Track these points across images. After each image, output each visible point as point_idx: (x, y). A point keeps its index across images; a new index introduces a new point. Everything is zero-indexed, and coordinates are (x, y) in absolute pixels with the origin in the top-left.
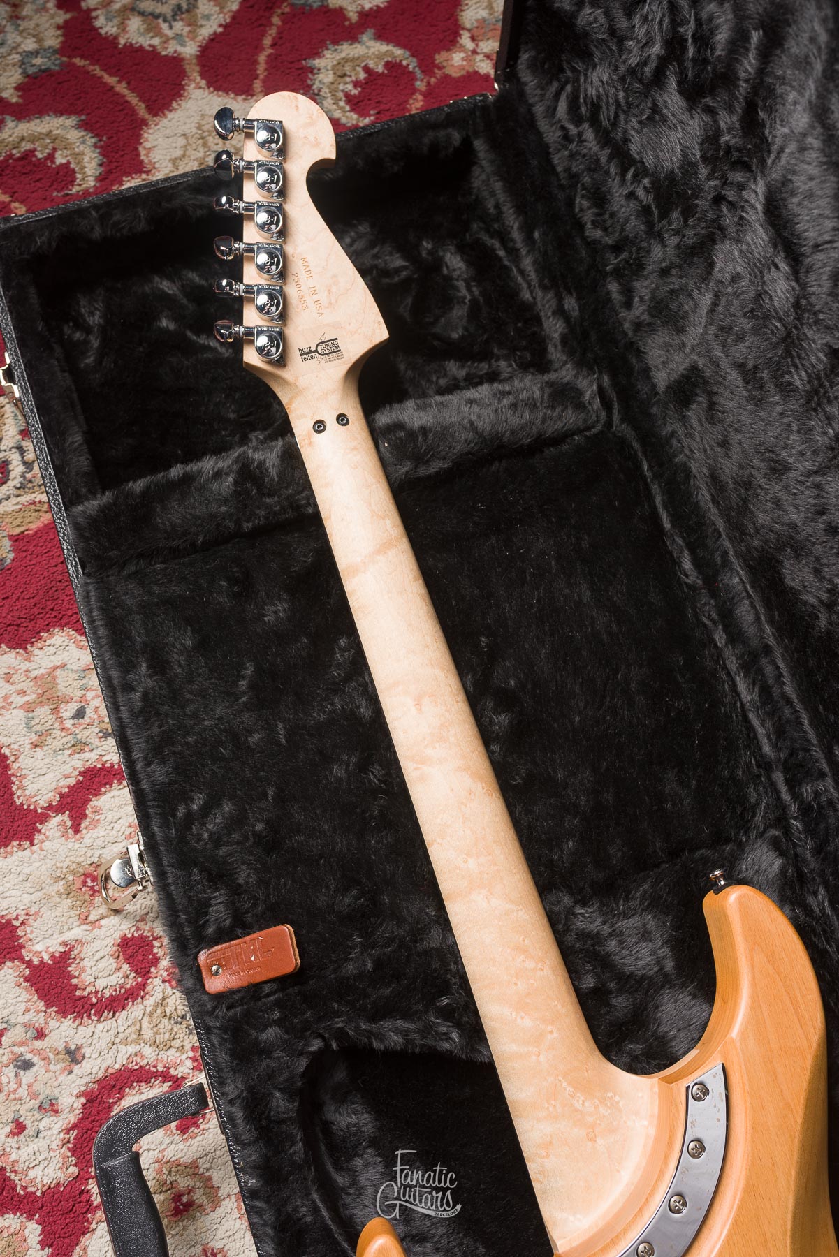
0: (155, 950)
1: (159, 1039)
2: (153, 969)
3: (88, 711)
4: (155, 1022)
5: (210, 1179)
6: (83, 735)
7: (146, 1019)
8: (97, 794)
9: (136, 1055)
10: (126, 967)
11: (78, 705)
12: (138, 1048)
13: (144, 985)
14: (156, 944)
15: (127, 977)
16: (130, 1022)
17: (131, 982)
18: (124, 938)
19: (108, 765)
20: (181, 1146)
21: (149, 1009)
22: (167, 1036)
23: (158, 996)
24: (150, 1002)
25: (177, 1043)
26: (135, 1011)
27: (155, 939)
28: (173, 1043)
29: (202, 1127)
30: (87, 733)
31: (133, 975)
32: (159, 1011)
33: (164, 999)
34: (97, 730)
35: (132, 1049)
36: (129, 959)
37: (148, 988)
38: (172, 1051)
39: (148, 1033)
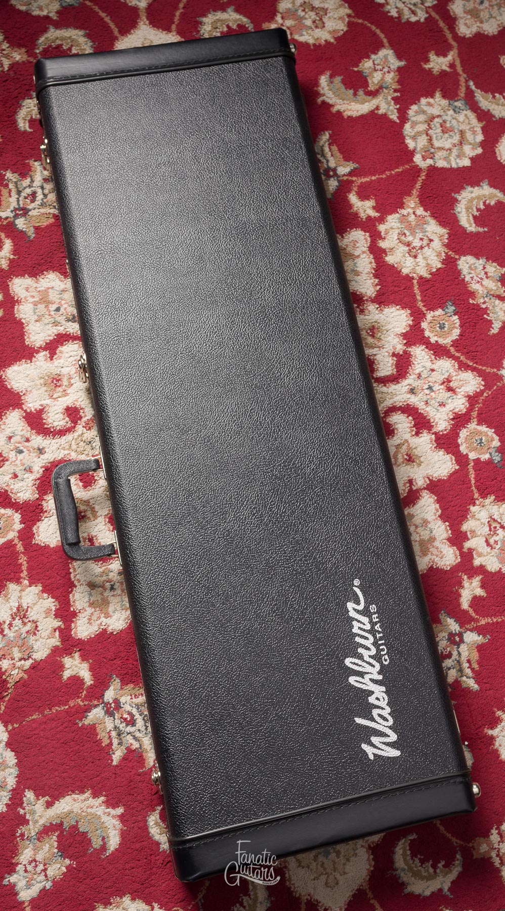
0: (81, 414)
1: (78, 449)
2: (79, 421)
3: (61, 309)
4: (77, 443)
5: (94, 508)
6: (58, 319)
7: (73, 441)
8: (62, 345)
9: (68, 454)
10: (67, 419)
11: (57, 306)
12: (69, 452)
13: (75, 427)
14: (81, 411)
15: (67, 423)
16: (67, 441)
17: (69, 425)
18: (68, 407)
19: (68, 333)
20: (83, 493)
21: (75, 437)
22: (82, 449)
23: (80, 432)
24: (76, 434)
25: (86, 452)
26: (69, 437)
27: (82, 409)
28: (84, 452)
29: (93, 487)
30: (60, 318)
31: (70, 422)
32: (80, 438)
33: (82, 434)
34: (65, 317)
35: (66, 452)
36: (69, 416)
37: (76, 429)
38: (84, 455)
39: (74, 447)
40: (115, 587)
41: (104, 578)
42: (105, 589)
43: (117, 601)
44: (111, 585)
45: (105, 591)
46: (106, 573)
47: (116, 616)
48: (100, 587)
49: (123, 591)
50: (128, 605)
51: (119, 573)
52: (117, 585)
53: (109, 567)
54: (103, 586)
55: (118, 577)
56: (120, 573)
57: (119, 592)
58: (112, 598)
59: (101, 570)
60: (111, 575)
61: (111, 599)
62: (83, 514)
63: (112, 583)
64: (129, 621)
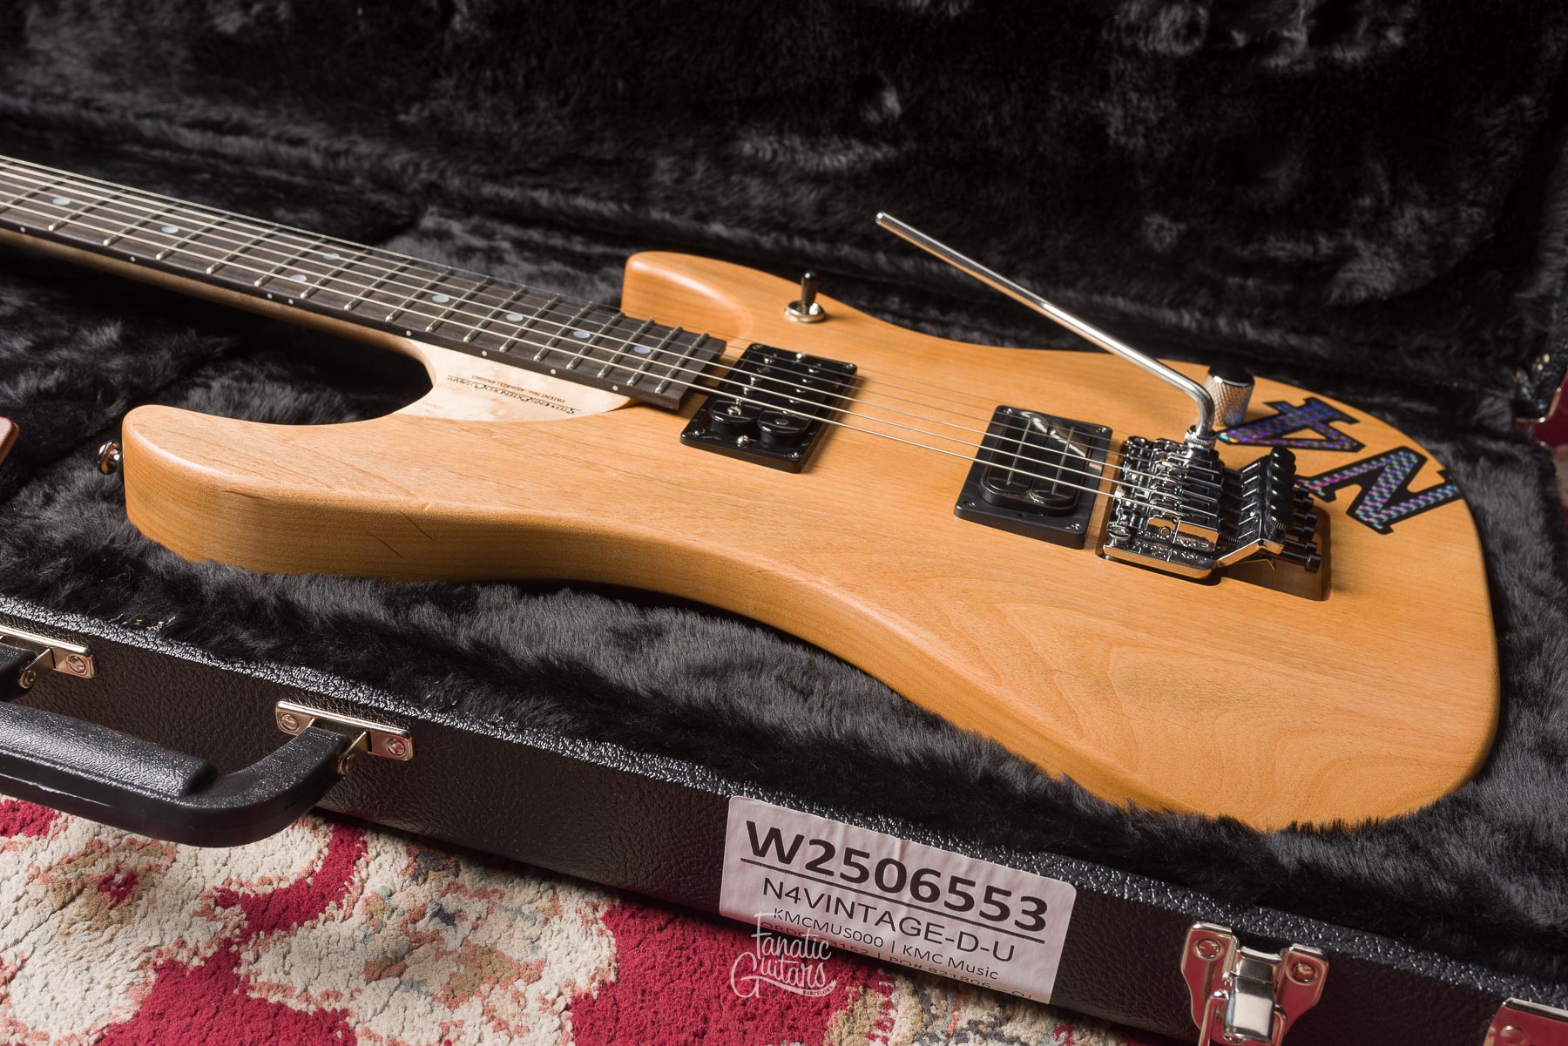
40: (450, 909)
41: (393, 923)
42: (435, 937)
43: (503, 927)
44: (435, 915)
45: (441, 939)
46: (380, 907)
47: (551, 947)
48: (410, 950)
49: (482, 894)
50: (544, 902)
51: (415, 877)
52: (450, 903)
53: (367, 893)
54: (418, 941)
55: (427, 886)
56: (418, 876)
57: (479, 906)
58: (480, 932)
59: (358, 915)
60: (401, 900)
61: (481, 938)
62: (119, 878)
63: (429, 913)
64: (602, 925)
